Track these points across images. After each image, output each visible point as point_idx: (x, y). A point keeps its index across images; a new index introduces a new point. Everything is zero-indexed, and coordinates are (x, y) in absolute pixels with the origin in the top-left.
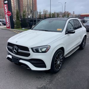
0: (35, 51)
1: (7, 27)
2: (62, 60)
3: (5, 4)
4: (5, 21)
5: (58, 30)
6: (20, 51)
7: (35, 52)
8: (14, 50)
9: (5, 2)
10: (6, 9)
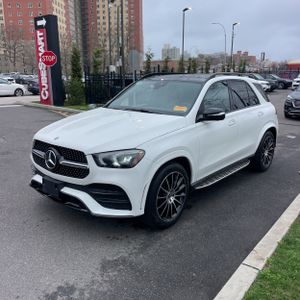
0: (103, 163)
1: (42, 101)
2: (183, 194)
3: (38, 28)
4: (37, 80)
5: (177, 108)
6: (63, 162)
7: (102, 166)
8: (48, 159)
9: (39, 23)
10: (40, 43)
